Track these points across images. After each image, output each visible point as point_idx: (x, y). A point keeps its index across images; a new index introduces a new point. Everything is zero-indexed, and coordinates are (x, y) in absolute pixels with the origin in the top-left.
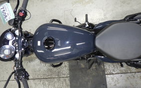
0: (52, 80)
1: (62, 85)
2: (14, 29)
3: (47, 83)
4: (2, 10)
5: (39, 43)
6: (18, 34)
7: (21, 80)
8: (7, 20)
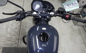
0: (18, 34)
1: (13, 41)
2: (55, 11)
3: (17, 30)
4: (74, 3)
5: (44, 29)
6: (50, 14)
7: (17, 15)
8: (65, 6)
